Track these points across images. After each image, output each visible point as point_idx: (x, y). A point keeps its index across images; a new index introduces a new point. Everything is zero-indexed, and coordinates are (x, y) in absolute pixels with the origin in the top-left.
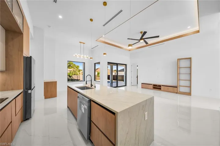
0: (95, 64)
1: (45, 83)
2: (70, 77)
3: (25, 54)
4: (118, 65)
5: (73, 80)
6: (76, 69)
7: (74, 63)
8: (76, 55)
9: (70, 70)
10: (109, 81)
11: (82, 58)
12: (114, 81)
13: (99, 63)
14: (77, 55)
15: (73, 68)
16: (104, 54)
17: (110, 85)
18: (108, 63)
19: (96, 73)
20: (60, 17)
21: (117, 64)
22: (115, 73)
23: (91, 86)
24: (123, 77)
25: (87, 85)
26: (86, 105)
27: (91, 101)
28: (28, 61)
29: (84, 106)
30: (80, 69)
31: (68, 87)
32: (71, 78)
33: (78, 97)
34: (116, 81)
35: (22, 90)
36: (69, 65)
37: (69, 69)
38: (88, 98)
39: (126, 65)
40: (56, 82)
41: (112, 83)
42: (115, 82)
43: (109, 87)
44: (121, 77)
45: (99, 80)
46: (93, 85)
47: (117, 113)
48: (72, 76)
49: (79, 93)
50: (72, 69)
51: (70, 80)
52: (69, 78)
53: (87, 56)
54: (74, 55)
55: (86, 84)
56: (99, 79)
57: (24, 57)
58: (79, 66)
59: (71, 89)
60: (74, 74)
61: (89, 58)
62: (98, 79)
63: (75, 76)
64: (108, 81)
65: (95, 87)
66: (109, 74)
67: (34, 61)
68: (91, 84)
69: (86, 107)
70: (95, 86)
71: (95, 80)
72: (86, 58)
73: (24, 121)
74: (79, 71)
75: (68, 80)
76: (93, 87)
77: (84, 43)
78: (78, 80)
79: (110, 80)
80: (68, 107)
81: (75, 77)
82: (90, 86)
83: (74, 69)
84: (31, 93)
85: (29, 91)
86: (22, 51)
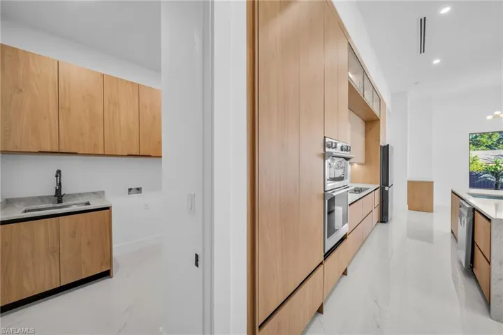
1: (409, 182)
3: (382, 143)
20: (436, 62)
27: (474, 210)
28: (385, 150)
31: (452, 192)
33: (460, 207)
35: (379, 186)
38: (470, 205)
40: (432, 182)
57: (381, 146)
73: (382, 222)
80: (452, 232)
84: (388, 191)
85: (386, 188)
86: (379, 140)
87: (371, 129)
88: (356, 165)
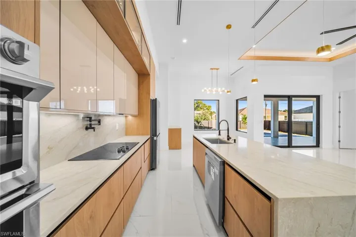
0: (237, 100)
1: (169, 129)
2: (198, 123)
3: (152, 97)
4: (293, 99)
5: (202, 128)
6: (207, 110)
7: (204, 102)
8: (205, 90)
9: (198, 112)
10: (269, 132)
11: (214, 93)
12: (280, 133)
13: (245, 99)
14: (208, 90)
15: (202, 110)
16: (253, 81)
17: (270, 142)
18: (265, 96)
19: (240, 117)
20: (185, 41)
21: (289, 98)
22: (286, 117)
23: (228, 139)
24: (309, 126)
25: (221, 137)
26: (217, 169)
27: (224, 163)
28: (154, 102)
29: (213, 170)
30: (212, 110)
31: (194, 137)
32: (199, 125)
33: (206, 154)
34: (287, 134)
35: (149, 136)
36: (196, 105)
37: (196, 112)
38: (221, 158)
39: (318, 98)
40: (181, 129)
41: (276, 137)
42: (285, 136)
43: (269, 146)
44: (305, 125)
45: (245, 130)
46: (230, 138)
47: (277, 198)
48: (200, 122)
49: (207, 147)
50: (201, 112)
51: (198, 127)
52: (197, 125)
53: (223, 89)
54: (203, 91)
55: (220, 134)
56: (246, 128)
57: (151, 100)
58: (211, 107)
59: (198, 141)
60: (203, 118)
61: (226, 91)
62: (243, 128)
63: (205, 121)
64: (265, 133)
65: (235, 142)
66: (269, 119)
67: (159, 102)
68: (228, 136)
69: (217, 172)
70: (235, 140)
71: (237, 130)
72: (221, 93)
73: (151, 170)
74: (211, 113)
75: (196, 127)
76: (231, 141)
77: (217, 69)
78: (209, 128)
79: (270, 130)
80: (194, 166)
81: (204, 123)
82: (226, 139)
83: (204, 111)
84: (156, 141)
85: (155, 138)
86: (149, 94)
87: (143, 82)
88: (130, 117)
